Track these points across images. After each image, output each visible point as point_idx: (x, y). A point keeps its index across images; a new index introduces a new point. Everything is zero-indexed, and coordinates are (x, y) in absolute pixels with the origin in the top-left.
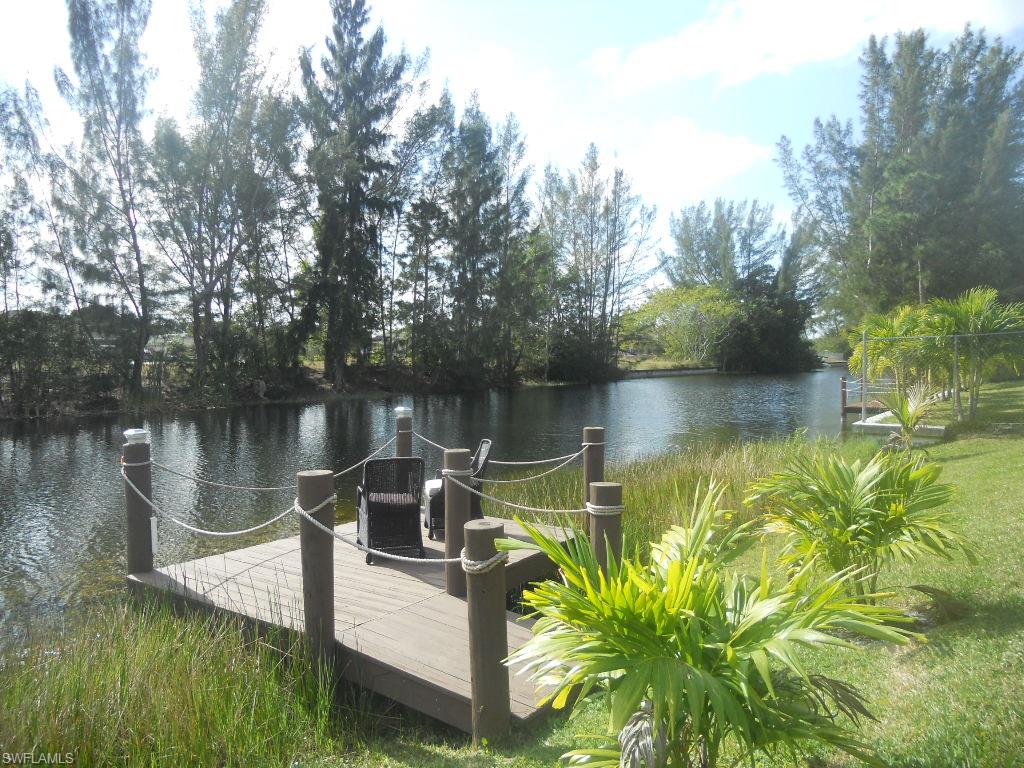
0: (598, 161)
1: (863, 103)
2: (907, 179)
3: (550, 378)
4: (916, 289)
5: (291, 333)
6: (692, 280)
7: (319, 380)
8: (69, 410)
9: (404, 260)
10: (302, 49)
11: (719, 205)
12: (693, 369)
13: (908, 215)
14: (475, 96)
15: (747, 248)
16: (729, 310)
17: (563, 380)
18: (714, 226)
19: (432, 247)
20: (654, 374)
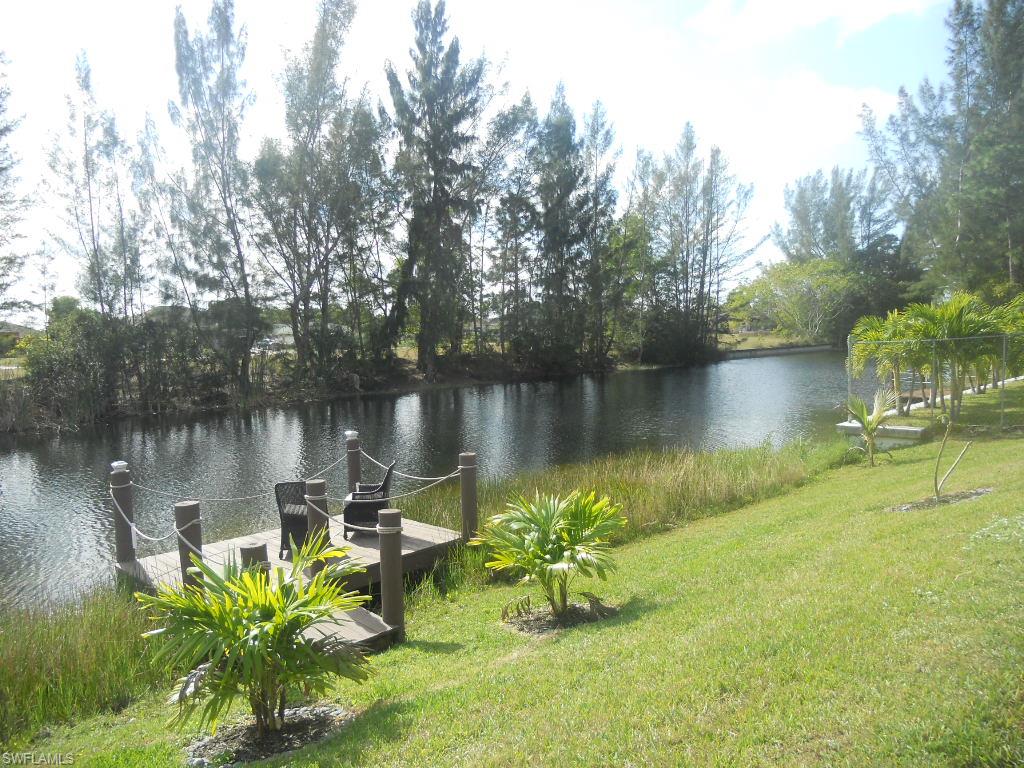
0: (695, 141)
1: (950, 69)
2: (992, 153)
3: (645, 361)
4: (1006, 267)
5: (385, 327)
6: (809, 253)
7: (413, 371)
8: (187, 405)
9: (494, 253)
10: (387, 62)
11: (836, 173)
12: (803, 346)
13: (994, 191)
14: (560, 89)
15: (867, 216)
16: (841, 283)
17: (656, 363)
18: (832, 196)
19: (522, 239)
20: (759, 353)
